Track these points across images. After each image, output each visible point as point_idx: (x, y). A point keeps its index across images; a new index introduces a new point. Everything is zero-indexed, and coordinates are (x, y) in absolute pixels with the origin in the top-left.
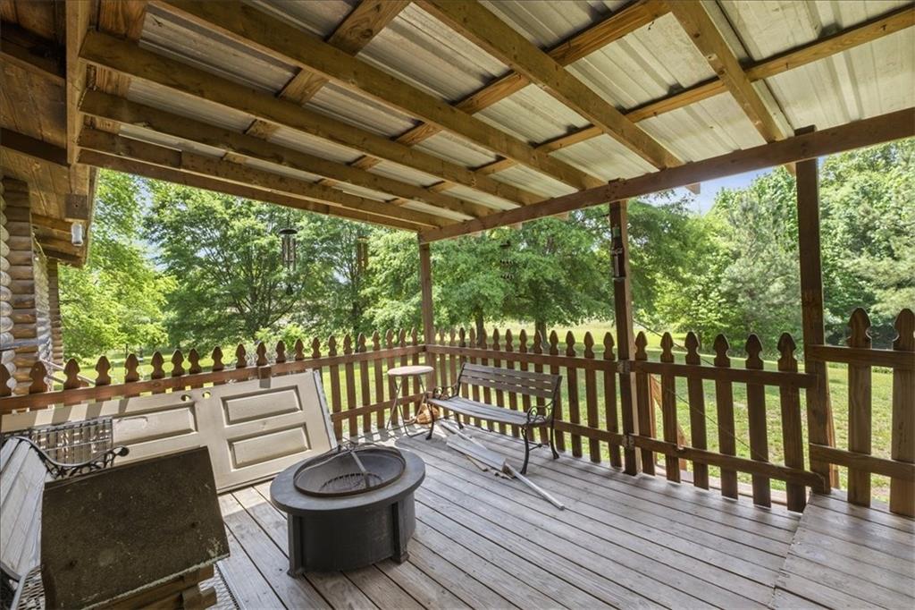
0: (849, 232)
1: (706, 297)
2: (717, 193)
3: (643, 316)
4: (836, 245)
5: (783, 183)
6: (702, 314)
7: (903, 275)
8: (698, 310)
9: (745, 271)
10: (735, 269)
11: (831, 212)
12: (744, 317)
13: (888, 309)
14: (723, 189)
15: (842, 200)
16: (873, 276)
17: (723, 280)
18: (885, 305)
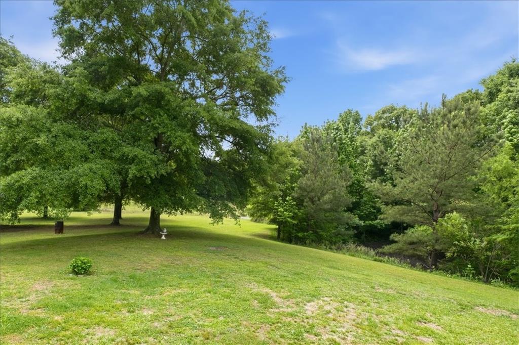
0: (373, 166)
1: (284, 200)
2: (302, 127)
3: (235, 210)
4: (366, 173)
5: (342, 127)
6: (281, 212)
7: (396, 196)
8: (277, 209)
9: (309, 183)
10: (303, 181)
11: (366, 152)
12: (307, 217)
13: (387, 218)
14: (306, 124)
15: (372, 144)
16: (381, 196)
17: (296, 189)
18: (385, 216)
